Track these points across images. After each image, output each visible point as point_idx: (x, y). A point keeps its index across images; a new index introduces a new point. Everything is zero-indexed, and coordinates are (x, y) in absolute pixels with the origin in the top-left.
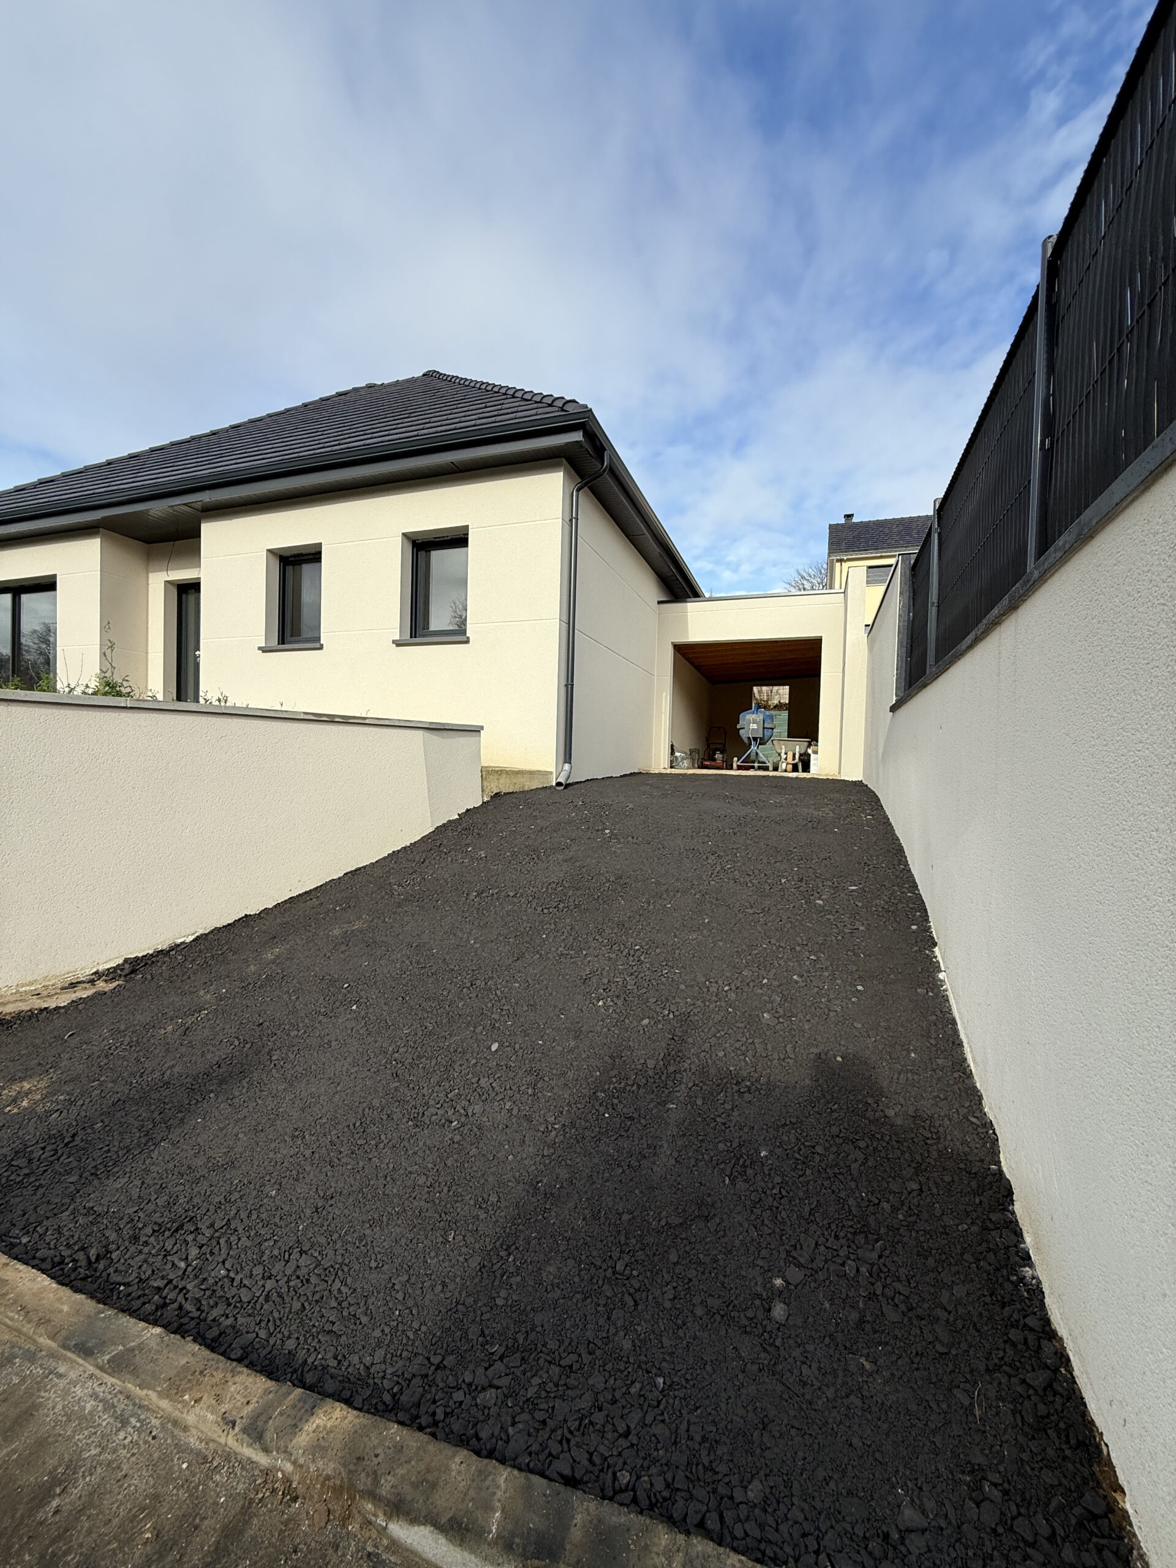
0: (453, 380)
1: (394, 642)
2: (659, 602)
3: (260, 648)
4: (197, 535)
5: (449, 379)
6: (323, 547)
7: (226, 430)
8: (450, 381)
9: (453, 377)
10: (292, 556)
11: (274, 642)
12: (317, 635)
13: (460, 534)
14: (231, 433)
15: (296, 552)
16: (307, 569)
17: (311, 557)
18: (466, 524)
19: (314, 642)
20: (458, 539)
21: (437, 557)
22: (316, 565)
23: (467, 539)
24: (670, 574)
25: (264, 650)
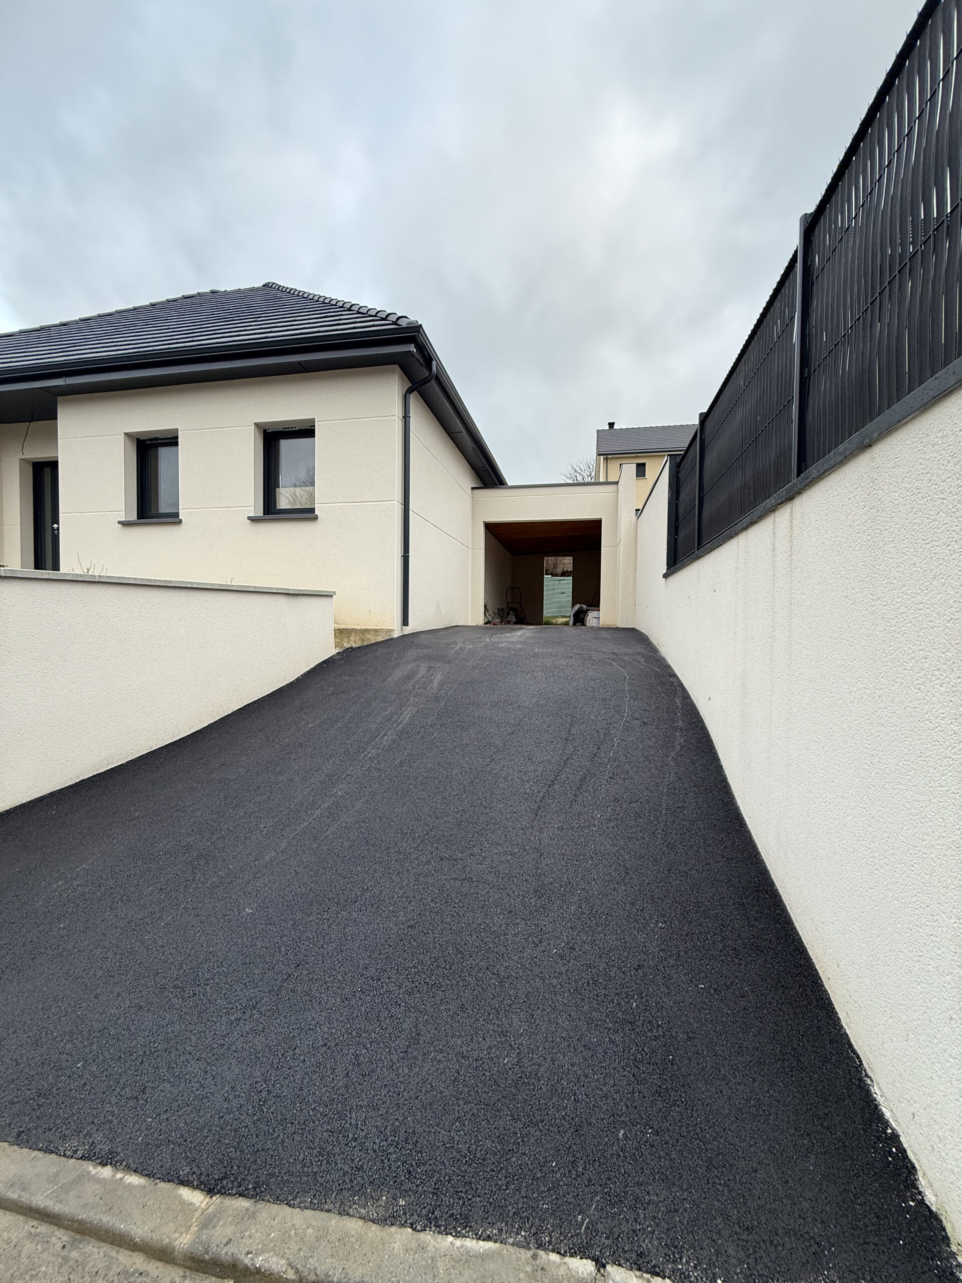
0: (292, 292)
1: (249, 518)
2: (473, 488)
3: (119, 522)
4: (52, 416)
5: (288, 290)
6: (179, 433)
7: (76, 322)
8: (289, 292)
9: (292, 289)
10: (148, 440)
11: (133, 517)
12: (175, 511)
13: (307, 426)
14: (82, 325)
15: (153, 436)
16: (163, 452)
17: (168, 441)
18: (312, 417)
19: (173, 518)
20: (307, 431)
21: (285, 445)
22: (173, 448)
23: (314, 430)
24: (481, 465)
25: (125, 524)
